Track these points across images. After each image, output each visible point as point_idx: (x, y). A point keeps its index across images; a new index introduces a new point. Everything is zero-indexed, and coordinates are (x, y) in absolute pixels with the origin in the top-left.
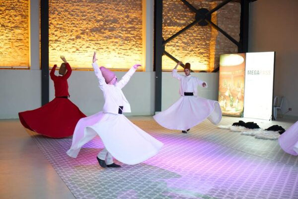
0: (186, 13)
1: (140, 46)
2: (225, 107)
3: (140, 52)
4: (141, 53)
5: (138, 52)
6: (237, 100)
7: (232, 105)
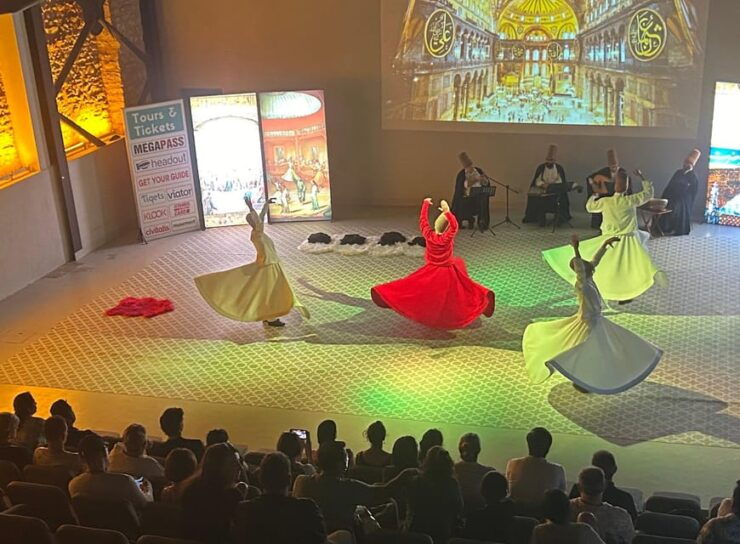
0: (54, 9)
1: (6, 111)
2: (286, 205)
3: (9, 125)
4: (11, 128)
5: (6, 127)
6: (315, 188)
7: (302, 200)
